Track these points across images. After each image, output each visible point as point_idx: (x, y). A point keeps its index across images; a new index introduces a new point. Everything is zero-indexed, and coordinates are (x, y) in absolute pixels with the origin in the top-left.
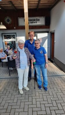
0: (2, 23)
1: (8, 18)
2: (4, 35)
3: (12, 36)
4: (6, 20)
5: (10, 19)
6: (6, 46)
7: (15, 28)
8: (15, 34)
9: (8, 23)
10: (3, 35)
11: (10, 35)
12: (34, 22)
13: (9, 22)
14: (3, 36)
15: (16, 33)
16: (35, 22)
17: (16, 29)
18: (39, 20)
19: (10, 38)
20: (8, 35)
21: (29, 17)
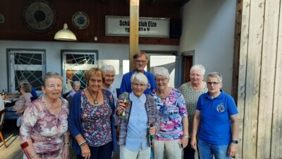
0: (66, 26)
1: (80, 15)
2: (67, 55)
3: (87, 58)
4: (76, 18)
5: (86, 18)
6: (69, 81)
7: (96, 39)
8: (95, 54)
9: (81, 26)
10: (65, 53)
11: (83, 55)
12: (144, 27)
13: (83, 25)
14: (65, 57)
15: (96, 52)
16: (146, 28)
17: (98, 42)
18: (155, 24)
19: (83, 63)
20: (76, 56)
21: (140, 16)
